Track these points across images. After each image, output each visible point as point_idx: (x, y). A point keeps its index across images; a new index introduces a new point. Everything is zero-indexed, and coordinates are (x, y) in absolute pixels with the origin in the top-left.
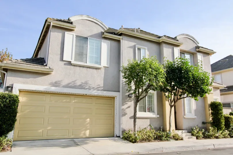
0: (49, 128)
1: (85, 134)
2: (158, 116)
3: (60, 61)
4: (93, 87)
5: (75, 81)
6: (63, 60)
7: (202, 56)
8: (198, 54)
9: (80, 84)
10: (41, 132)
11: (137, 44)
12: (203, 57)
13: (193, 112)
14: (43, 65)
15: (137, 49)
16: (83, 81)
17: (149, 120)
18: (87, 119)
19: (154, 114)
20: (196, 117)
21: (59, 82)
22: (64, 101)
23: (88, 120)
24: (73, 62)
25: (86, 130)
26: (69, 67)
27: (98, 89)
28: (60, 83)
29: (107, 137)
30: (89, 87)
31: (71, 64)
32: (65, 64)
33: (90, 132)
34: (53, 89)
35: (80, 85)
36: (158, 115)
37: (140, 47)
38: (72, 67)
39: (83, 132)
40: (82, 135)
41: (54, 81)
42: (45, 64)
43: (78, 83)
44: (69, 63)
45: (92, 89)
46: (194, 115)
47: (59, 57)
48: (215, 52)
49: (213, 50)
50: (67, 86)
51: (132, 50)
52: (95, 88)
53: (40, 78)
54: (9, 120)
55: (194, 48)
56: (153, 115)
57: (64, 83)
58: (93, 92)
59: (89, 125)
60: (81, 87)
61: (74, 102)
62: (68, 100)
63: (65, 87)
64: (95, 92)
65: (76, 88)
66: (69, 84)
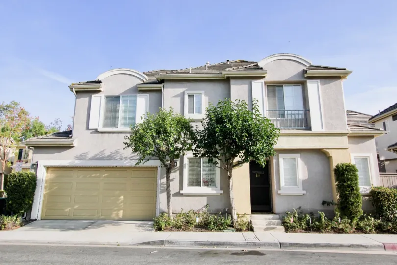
0: (76, 207)
1: (117, 215)
2: (222, 192)
3: (86, 130)
4: (126, 156)
5: (104, 151)
6: (89, 128)
7: (319, 84)
8: (308, 81)
9: (110, 154)
10: (67, 211)
11: (186, 90)
12: (322, 84)
13: (300, 184)
14: (68, 137)
15: (186, 97)
16: (113, 151)
17: (205, 198)
18: (120, 196)
19: (215, 189)
20: (304, 192)
21: (85, 154)
22: (94, 175)
23: (122, 197)
24: (100, 129)
25: (118, 210)
26: (96, 135)
27: (131, 158)
28: (85, 156)
29: (143, 220)
30: (121, 156)
31: (98, 131)
32: (91, 133)
33: (123, 212)
34: (78, 163)
35: (109, 156)
36: (221, 190)
37: (191, 92)
38: (100, 135)
39: (115, 213)
40: (113, 216)
41: (79, 154)
42: (70, 136)
43: (107, 153)
44: (96, 131)
45: (124, 159)
46: (302, 189)
47: (85, 125)
48: (351, 72)
49: (344, 69)
50: (94, 158)
51: (179, 99)
52: (128, 158)
53: (64, 152)
54: (19, 199)
55: (298, 73)
56: (212, 190)
57: (90, 155)
58: (125, 163)
59: (122, 204)
60: (110, 158)
61: (105, 177)
62: (98, 174)
63: (92, 159)
64: (128, 163)
65: (104, 160)
66: (96, 155)
